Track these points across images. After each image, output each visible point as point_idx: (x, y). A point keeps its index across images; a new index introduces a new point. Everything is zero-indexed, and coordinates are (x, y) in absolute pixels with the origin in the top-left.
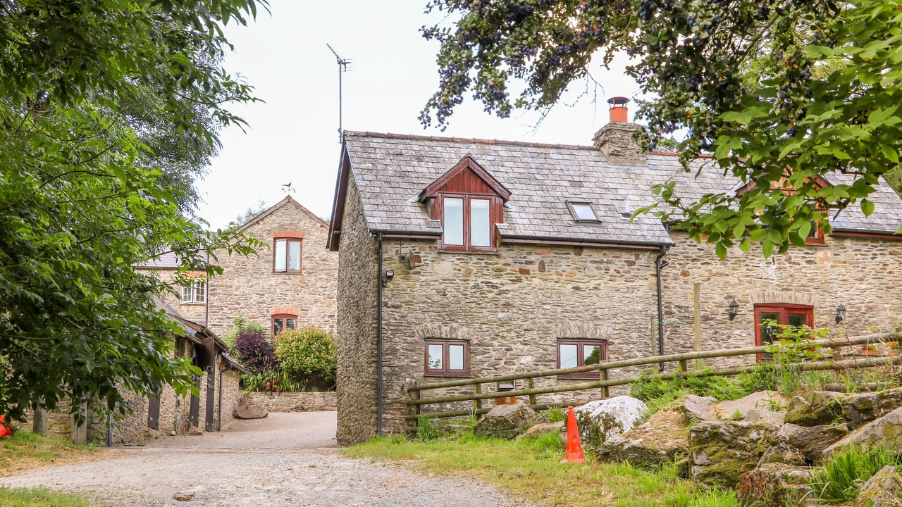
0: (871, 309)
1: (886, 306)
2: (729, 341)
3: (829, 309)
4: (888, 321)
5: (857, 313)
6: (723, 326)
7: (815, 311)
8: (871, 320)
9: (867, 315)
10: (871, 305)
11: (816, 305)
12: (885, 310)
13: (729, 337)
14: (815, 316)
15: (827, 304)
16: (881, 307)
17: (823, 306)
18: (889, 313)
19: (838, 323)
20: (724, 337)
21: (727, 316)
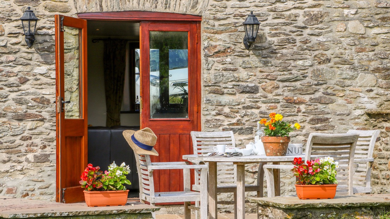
0: (315, 19)
1: (346, 11)
2: (23, 87)
3: (232, 20)
4: (348, 40)
5: (289, 28)
6: (12, 57)
7: (203, 26)
8: (314, 39)
9: (308, 31)
10: (316, 10)
11: (206, 14)
12: (345, 19)
13: (24, 81)
14: (204, 35)
15: (229, 11)
16: (335, 14)
17: (219, 15)
18: (354, 26)
19: (248, 47)
20: (12, 80)
21: (22, 39)
